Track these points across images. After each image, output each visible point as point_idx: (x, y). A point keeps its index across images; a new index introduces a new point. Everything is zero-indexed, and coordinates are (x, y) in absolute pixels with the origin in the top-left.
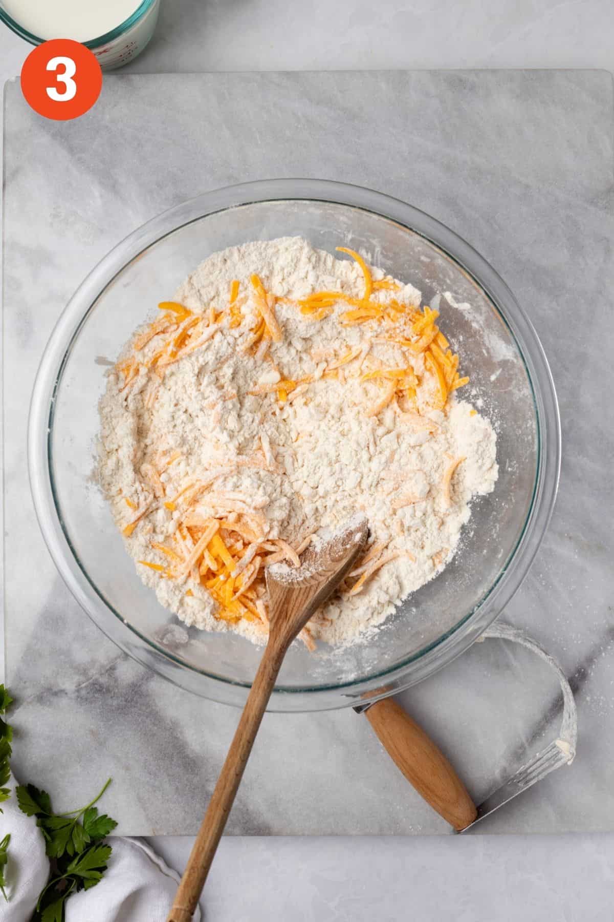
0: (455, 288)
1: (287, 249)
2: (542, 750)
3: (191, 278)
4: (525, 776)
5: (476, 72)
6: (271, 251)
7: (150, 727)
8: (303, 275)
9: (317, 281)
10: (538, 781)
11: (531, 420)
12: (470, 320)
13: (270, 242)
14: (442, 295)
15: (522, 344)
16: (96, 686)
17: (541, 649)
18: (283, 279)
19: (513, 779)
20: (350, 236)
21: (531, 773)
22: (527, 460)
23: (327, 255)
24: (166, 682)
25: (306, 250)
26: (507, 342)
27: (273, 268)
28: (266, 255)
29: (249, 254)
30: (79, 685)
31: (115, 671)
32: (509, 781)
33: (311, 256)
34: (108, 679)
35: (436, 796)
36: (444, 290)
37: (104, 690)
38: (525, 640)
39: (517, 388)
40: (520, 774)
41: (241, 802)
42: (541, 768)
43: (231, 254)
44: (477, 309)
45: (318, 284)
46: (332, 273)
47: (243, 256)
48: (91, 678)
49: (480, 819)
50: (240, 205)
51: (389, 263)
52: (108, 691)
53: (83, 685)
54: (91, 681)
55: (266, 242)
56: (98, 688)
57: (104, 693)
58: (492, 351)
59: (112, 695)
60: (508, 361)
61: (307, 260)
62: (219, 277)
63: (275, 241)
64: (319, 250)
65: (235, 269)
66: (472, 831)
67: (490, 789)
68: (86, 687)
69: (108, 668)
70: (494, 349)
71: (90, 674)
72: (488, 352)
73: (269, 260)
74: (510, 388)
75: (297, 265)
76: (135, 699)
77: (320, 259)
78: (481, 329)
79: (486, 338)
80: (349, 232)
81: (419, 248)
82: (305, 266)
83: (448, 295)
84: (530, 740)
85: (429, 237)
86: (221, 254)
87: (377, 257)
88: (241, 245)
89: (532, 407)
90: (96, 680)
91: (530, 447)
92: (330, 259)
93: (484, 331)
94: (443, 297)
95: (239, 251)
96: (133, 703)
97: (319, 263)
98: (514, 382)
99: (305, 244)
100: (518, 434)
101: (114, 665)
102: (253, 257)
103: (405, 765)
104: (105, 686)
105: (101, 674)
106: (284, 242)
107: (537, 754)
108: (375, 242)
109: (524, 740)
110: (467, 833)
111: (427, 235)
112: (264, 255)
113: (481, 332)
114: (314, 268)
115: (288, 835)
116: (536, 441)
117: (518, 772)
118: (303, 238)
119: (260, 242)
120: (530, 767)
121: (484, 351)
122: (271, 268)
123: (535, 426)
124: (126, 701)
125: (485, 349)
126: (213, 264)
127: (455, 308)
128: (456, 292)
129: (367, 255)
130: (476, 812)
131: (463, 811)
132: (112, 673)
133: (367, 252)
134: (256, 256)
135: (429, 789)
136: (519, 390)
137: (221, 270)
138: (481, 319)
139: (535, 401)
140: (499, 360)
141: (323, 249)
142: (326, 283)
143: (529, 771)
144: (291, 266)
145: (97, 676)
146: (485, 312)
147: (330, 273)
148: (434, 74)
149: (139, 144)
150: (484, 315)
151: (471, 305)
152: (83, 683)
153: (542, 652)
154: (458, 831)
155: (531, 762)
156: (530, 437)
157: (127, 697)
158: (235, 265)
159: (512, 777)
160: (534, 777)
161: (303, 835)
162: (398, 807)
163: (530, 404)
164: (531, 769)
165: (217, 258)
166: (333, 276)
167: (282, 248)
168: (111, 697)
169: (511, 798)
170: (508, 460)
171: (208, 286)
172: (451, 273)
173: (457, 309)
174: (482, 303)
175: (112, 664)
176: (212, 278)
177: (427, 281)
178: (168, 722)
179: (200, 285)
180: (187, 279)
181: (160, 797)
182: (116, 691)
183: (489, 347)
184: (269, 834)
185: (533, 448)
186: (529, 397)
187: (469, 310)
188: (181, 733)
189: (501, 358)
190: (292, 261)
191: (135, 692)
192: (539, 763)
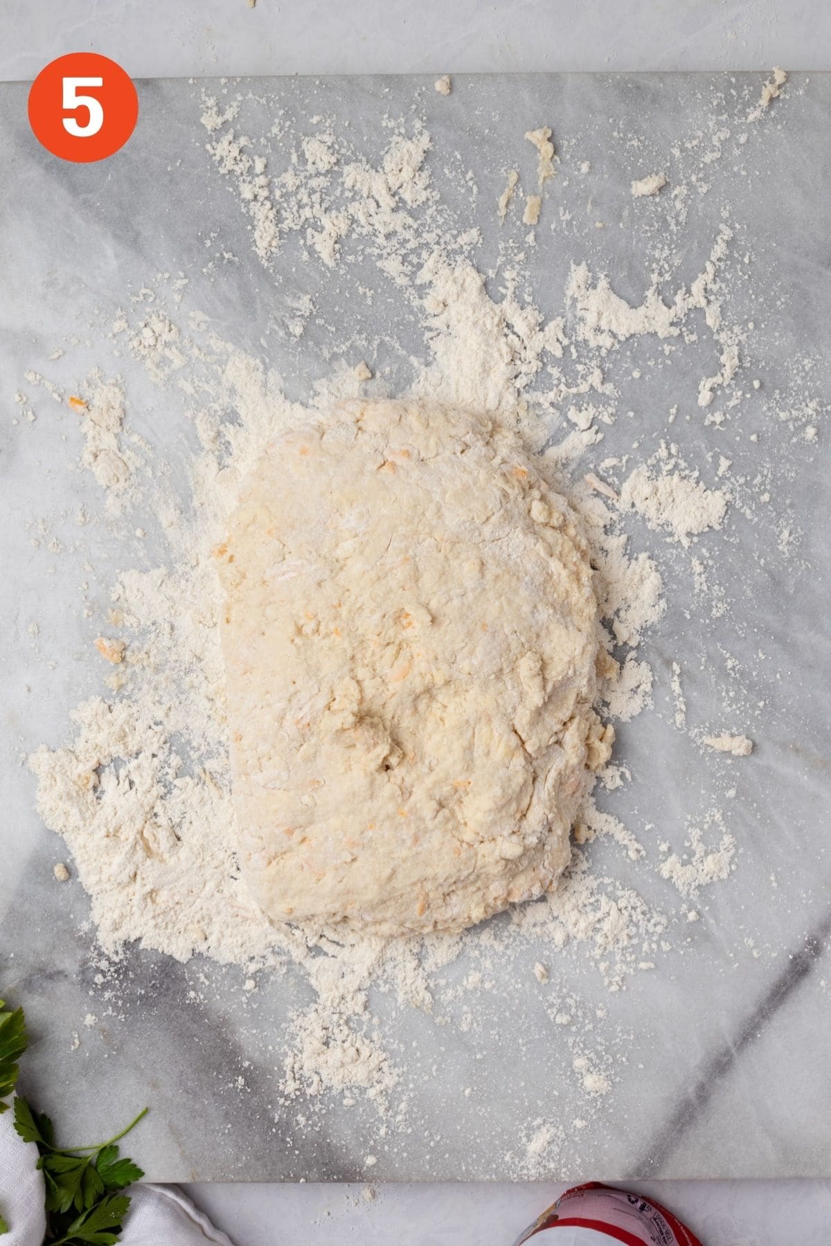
5: (661, 75)
7: (188, 1024)
30: (85, 964)
34: (126, 954)
52: (127, 973)
53: (91, 964)
57: (121, 975)
59: (133, 978)
76: (166, 984)
84: (739, 1043)
104: (122, 965)
109: (730, 1044)
124: (153, 987)
132: (133, 948)
148: (600, 78)
149: (171, 181)
152: (91, 961)
157: (154, 981)
161: (410, 1181)
178: (214, 1017)
181: (202, 1127)
182: (139, 972)
184: (361, 1180)
188: (233, 1033)
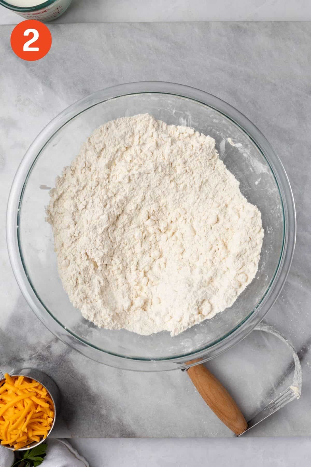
0: (233, 136)
1: (141, 121)
2: (283, 391)
3: (89, 139)
4: (273, 406)
6: (133, 122)
7: (70, 378)
8: (150, 134)
9: (158, 137)
10: (281, 408)
11: (279, 204)
12: (242, 152)
13: (132, 117)
14: (226, 140)
15: (272, 164)
16: (40, 356)
17: (283, 336)
18: (140, 137)
19: (267, 407)
20: (174, 111)
21: (277, 403)
22: (278, 227)
23: (163, 123)
24: (78, 353)
25: (152, 120)
26: (264, 163)
27: (134, 131)
28: (129, 124)
29: (120, 124)
30: (31, 356)
31: (50, 349)
32: (265, 408)
33: (154, 124)
34: (47, 352)
35: (226, 416)
36: (227, 137)
37: (45, 359)
38: (274, 331)
39: (270, 188)
40: (271, 404)
41: (119, 420)
42: (282, 401)
43: (111, 125)
44: (246, 146)
45: (159, 139)
46: (166, 132)
47: (117, 125)
48: (37, 352)
49: (249, 429)
50: (114, 98)
51: (196, 124)
52: (47, 359)
53: (33, 356)
54: (37, 354)
55: (129, 117)
56: (42, 358)
57: (44, 360)
58: (255, 168)
59: (49, 361)
60: (265, 173)
61: (152, 126)
62: (105, 138)
63: (134, 116)
64: (158, 121)
65: (113, 133)
66: (244, 435)
67: (255, 413)
68: (35, 357)
69: (47, 346)
70: (256, 168)
71: (37, 350)
72: (253, 170)
73: (131, 127)
74: (266, 188)
75: (147, 129)
76: (61, 363)
77: (159, 125)
78: (248, 157)
79: (251, 162)
80: (173, 109)
81: (212, 115)
82: (151, 129)
83: (229, 140)
84: (276, 386)
85: (218, 109)
86: (105, 125)
87: (189, 122)
88: (116, 120)
89: (279, 198)
90: (40, 353)
91: (279, 219)
92: (165, 125)
93: (250, 158)
94: (227, 141)
95: (115, 123)
96: (60, 366)
97: (159, 128)
98: (268, 185)
99: (151, 117)
100: (272, 213)
101: (50, 345)
102: (123, 126)
103: (208, 399)
104: (45, 357)
105: (43, 350)
106: (139, 117)
107: (280, 394)
108: (188, 113)
109: (273, 386)
110: (242, 436)
111: (216, 108)
112: (128, 124)
113: (249, 159)
114: (156, 130)
115: (144, 438)
116: (282, 216)
117: (270, 403)
118: (150, 114)
119: (126, 117)
120: (276, 401)
121: (251, 169)
122: (133, 132)
123: (281, 208)
124: (57, 365)
125: (252, 168)
126: (101, 131)
127: (233, 147)
128: (234, 138)
129: (184, 120)
130: (247, 425)
131: (240, 424)
132: (49, 349)
133: (184, 119)
134: (124, 125)
135: (221, 412)
136: (272, 189)
137: (105, 134)
138: (248, 151)
139: (280, 194)
140: (259, 173)
141: (160, 120)
142: (163, 138)
143: (276, 403)
144: (144, 130)
145: (41, 351)
146: (250, 148)
147: (165, 132)
150: (250, 149)
151: (242, 144)
152: (34, 355)
153: (283, 338)
154: (237, 435)
155: (277, 398)
156: (279, 214)
157: (57, 362)
158: (113, 131)
159: (267, 406)
160: (279, 406)
161: (153, 437)
162: (204, 422)
163: (278, 196)
164: (277, 401)
165: (103, 127)
166: (167, 134)
167: (138, 120)
168: (49, 363)
169: (266, 417)
170: (267, 227)
171: (99, 143)
172: (230, 128)
173: (235, 147)
174: (248, 143)
175: (49, 345)
176: (101, 138)
177: (218, 132)
178: (80, 376)
179: (95, 143)
180: (87, 140)
182: (51, 359)
183: (254, 166)
184: (135, 437)
185: (281, 220)
186: (277, 192)
187: (241, 147)
188: (87, 382)
189: (260, 172)
190: (144, 127)
191: (62, 360)
192: (281, 399)
